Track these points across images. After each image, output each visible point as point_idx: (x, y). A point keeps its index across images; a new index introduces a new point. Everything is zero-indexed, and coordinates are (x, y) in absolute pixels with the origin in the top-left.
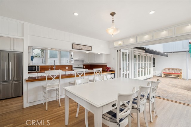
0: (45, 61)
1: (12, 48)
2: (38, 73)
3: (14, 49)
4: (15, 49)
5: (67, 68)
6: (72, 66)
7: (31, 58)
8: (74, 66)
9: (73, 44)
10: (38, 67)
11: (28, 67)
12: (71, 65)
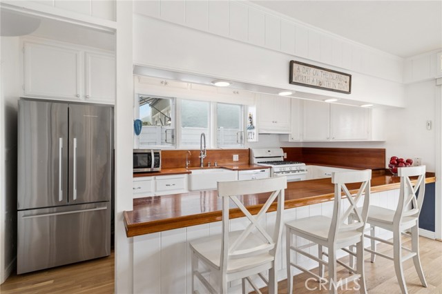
0: (173, 137)
1: (81, 93)
2: (158, 177)
3: (86, 97)
4: (90, 94)
5: (236, 157)
6: (249, 152)
7: (135, 125)
8: (255, 153)
9: (292, 63)
10: (157, 154)
11: (134, 153)
12: (246, 148)
